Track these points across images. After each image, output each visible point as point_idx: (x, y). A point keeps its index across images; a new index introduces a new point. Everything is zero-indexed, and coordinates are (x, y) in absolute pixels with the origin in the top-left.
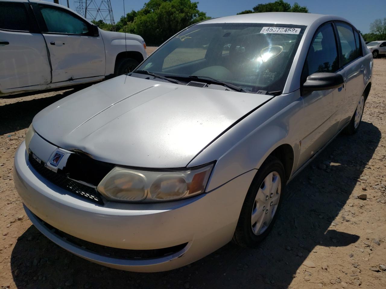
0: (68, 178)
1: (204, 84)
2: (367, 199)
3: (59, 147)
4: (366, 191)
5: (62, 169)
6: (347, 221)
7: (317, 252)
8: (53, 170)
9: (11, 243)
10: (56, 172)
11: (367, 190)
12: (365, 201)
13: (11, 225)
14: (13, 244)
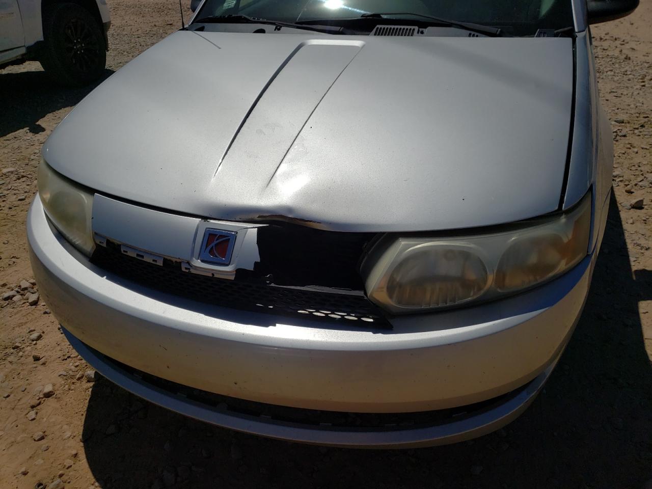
0: (273, 285)
1: (414, 29)
2: (646, 207)
3: (205, 218)
4: (633, 194)
5: (252, 269)
6: (647, 249)
7: (647, 312)
8: (216, 276)
9: (74, 452)
10: (232, 278)
11: (633, 192)
12: (643, 211)
13: (37, 413)
14: (80, 452)
